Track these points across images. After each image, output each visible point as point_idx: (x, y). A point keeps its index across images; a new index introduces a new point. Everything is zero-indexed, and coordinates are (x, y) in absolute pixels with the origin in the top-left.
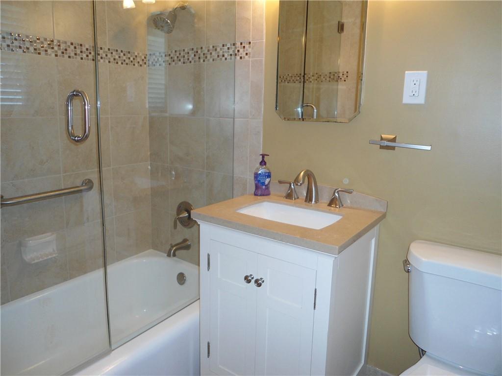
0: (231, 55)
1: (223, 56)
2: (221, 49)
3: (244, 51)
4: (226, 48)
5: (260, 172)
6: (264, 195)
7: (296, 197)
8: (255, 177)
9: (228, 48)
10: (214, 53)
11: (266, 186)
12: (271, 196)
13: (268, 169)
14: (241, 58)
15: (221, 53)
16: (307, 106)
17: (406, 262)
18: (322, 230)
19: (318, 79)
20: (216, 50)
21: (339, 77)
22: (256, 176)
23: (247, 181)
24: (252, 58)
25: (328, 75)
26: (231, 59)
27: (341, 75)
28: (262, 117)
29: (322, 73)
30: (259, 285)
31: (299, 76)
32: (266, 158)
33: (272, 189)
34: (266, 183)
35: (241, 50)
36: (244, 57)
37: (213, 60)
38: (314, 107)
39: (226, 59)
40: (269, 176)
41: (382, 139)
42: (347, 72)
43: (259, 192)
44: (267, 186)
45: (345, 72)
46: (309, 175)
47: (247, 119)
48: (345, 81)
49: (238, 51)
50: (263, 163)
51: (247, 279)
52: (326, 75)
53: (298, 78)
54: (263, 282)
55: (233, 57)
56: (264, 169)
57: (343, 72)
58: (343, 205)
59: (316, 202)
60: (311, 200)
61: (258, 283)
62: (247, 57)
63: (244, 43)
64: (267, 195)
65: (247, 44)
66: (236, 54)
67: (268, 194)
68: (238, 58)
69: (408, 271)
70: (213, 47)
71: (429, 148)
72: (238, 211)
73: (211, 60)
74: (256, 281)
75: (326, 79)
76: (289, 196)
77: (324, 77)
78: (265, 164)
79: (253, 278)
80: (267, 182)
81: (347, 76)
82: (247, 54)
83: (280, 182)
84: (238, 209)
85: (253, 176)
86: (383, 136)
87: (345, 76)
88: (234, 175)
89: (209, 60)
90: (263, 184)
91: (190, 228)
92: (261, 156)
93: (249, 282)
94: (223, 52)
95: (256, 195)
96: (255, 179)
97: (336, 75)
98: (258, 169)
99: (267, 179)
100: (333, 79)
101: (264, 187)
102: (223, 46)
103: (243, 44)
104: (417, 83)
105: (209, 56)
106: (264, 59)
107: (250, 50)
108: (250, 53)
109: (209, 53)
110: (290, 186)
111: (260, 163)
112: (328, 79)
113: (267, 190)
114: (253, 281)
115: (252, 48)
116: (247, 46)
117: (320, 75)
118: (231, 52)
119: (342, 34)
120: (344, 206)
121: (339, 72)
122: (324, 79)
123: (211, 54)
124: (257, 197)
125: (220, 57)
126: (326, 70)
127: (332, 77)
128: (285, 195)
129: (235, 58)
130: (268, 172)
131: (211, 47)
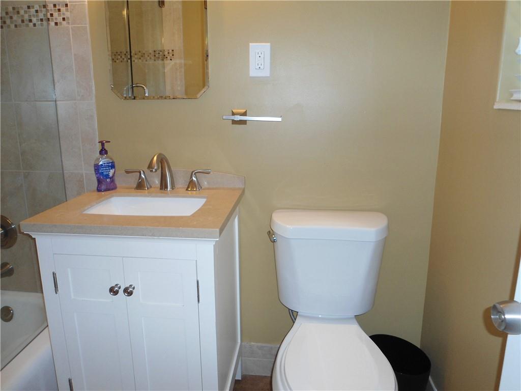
0: (42, 20)
1: (30, 21)
2: (26, 12)
3: (59, 15)
4: (33, 11)
5: (101, 163)
6: (109, 190)
7: (149, 186)
8: (95, 170)
9: (37, 11)
10: (15, 17)
11: (110, 178)
12: (118, 189)
13: (111, 159)
14: (56, 24)
15: (26, 17)
16: (137, 86)
17: (270, 233)
18: (193, 215)
19: (142, 58)
20: (18, 13)
21: (164, 55)
22: (97, 168)
23: (82, 176)
24: (72, 24)
25: (153, 53)
26: (42, 25)
27: (166, 53)
28: (94, 98)
29: (146, 51)
30: (130, 294)
31: (119, 55)
32: (107, 146)
33: (118, 181)
34: (111, 175)
35: (56, 14)
36: (61, 23)
37: (16, 26)
38: (145, 88)
39: (35, 25)
40: (113, 166)
41: (233, 114)
42: (173, 51)
43: (103, 187)
44: (112, 178)
45: (171, 51)
46: (162, 160)
47: (75, 102)
48: (171, 60)
49: (52, 15)
50: (103, 152)
51: (113, 291)
52: (150, 54)
53: (119, 57)
54: (134, 288)
55: (45, 23)
56: (106, 158)
57: (168, 50)
58: (201, 188)
59: (173, 187)
60: (166, 187)
61: (128, 292)
62: (64, 23)
63: (59, 5)
64: (112, 189)
65: (63, 7)
66: (49, 19)
67: (115, 188)
68: (52, 24)
69: (274, 241)
70: (14, 8)
71: (279, 119)
72: (85, 212)
73: (13, 26)
74: (126, 290)
75: (150, 58)
76: (140, 186)
77: (148, 56)
78: (106, 153)
79: (120, 288)
80: (111, 172)
81: (173, 55)
82: (64, 19)
83: (127, 172)
84: (85, 210)
85: (93, 169)
86: (234, 111)
87: (171, 55)
88: (65, 172)
89: (9, 27)
90: (107, 176)
91: (10, 247)
92: (100, 144)
93: (116, 293)
94: (30, 16)
95: (99, 190)
96: (95, 172)
97: (161, 53)
98: (98, 159)
99: (111, 170)
100: (159, 58)
101: (108, 180)
102: (29, 7)
103: (57, 6)
104: (262, 56)
105: (8, 21)
106: (88, 26)
107: (68, 14)
108: (68, 18)
109: (8, 16)
110: (140, 174)
111: (100, 152)
112: (153, 58)
113: (112, 184)
114: (121, 291)
115: (71, 12)
116: (63, 9)
117: (144, 54)
118: (41, 16)
119: (163, 8)
120: (203, 188)
121: (164, 50)
122: (148, 58)
123: (11, 18)
124: (101, 193)
125: (26, 22)
126: (150, 48)
127: (157, 56)
128: (135, 186)
129: (48, 24)
130: (111, 161)
131: (10, 9)
